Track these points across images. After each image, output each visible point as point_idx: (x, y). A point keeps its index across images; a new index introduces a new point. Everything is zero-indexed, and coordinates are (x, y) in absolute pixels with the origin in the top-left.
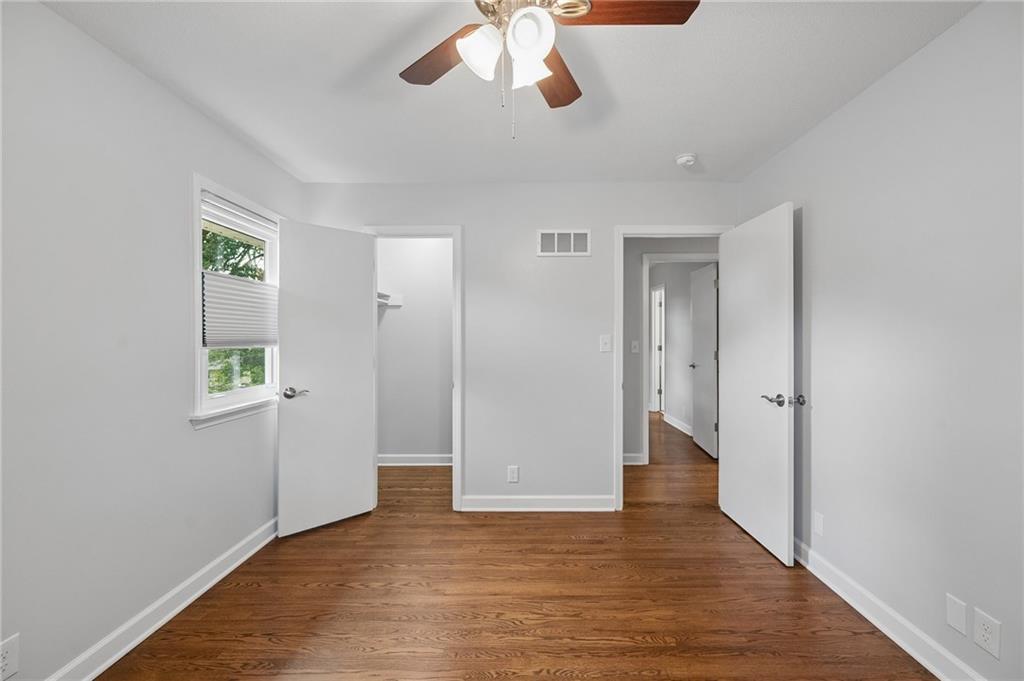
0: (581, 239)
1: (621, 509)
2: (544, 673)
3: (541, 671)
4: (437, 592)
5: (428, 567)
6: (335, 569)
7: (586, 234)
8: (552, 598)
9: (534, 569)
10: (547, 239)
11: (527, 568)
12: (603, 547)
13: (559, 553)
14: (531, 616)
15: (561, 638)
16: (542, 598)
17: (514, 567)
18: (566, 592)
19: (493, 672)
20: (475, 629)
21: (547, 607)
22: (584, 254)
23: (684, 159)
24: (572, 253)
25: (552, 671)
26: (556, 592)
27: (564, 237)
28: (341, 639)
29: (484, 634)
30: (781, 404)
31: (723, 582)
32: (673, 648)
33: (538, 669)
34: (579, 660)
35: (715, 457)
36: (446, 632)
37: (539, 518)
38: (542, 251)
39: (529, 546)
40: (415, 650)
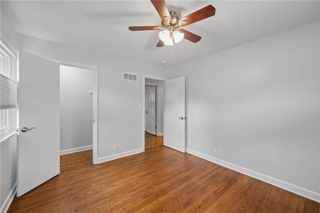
0: (135, 76)
1: (144, 151)
2: (159, 189)
3: (158, 189)
4: (114, 186)
5: (103, 181)
6: (65, 195)
7: (136, 76)
8: (146, 175)
9: (136, 170)
10: (126, 75)
11: (134, 171)
12: (148, 160)
13: (139, 165)
14: (145, 180)
15: (156, 181)
16: (144, 176)
17: (130, 172)
18: (149, 172)
19: (148, 194)
20: (135, 189)
21: (148, 177)
22: (135, 81)
23: (163, 62)
24: (132, 80)
25: (161, 188)
26: (146, 173)
27: (130, 75)
28: (95, 210)
29: (138, 188)
30: (182, 119)
31: (176, 159)
32: (178, 174)
33: (157, 189)
34: (164, 183)
35: (155, 135)
36: (127, 193)
37: (125, 159)
38: (124, 79)
39: (129, 166)
40: (124, 200)
